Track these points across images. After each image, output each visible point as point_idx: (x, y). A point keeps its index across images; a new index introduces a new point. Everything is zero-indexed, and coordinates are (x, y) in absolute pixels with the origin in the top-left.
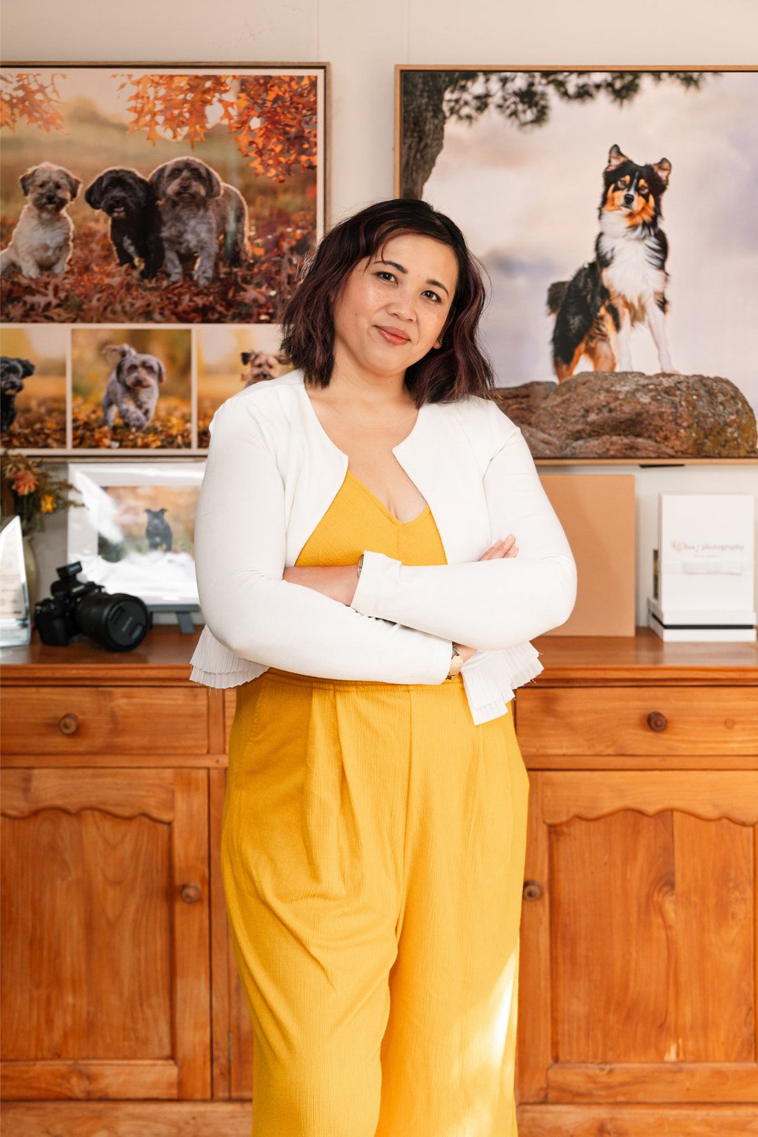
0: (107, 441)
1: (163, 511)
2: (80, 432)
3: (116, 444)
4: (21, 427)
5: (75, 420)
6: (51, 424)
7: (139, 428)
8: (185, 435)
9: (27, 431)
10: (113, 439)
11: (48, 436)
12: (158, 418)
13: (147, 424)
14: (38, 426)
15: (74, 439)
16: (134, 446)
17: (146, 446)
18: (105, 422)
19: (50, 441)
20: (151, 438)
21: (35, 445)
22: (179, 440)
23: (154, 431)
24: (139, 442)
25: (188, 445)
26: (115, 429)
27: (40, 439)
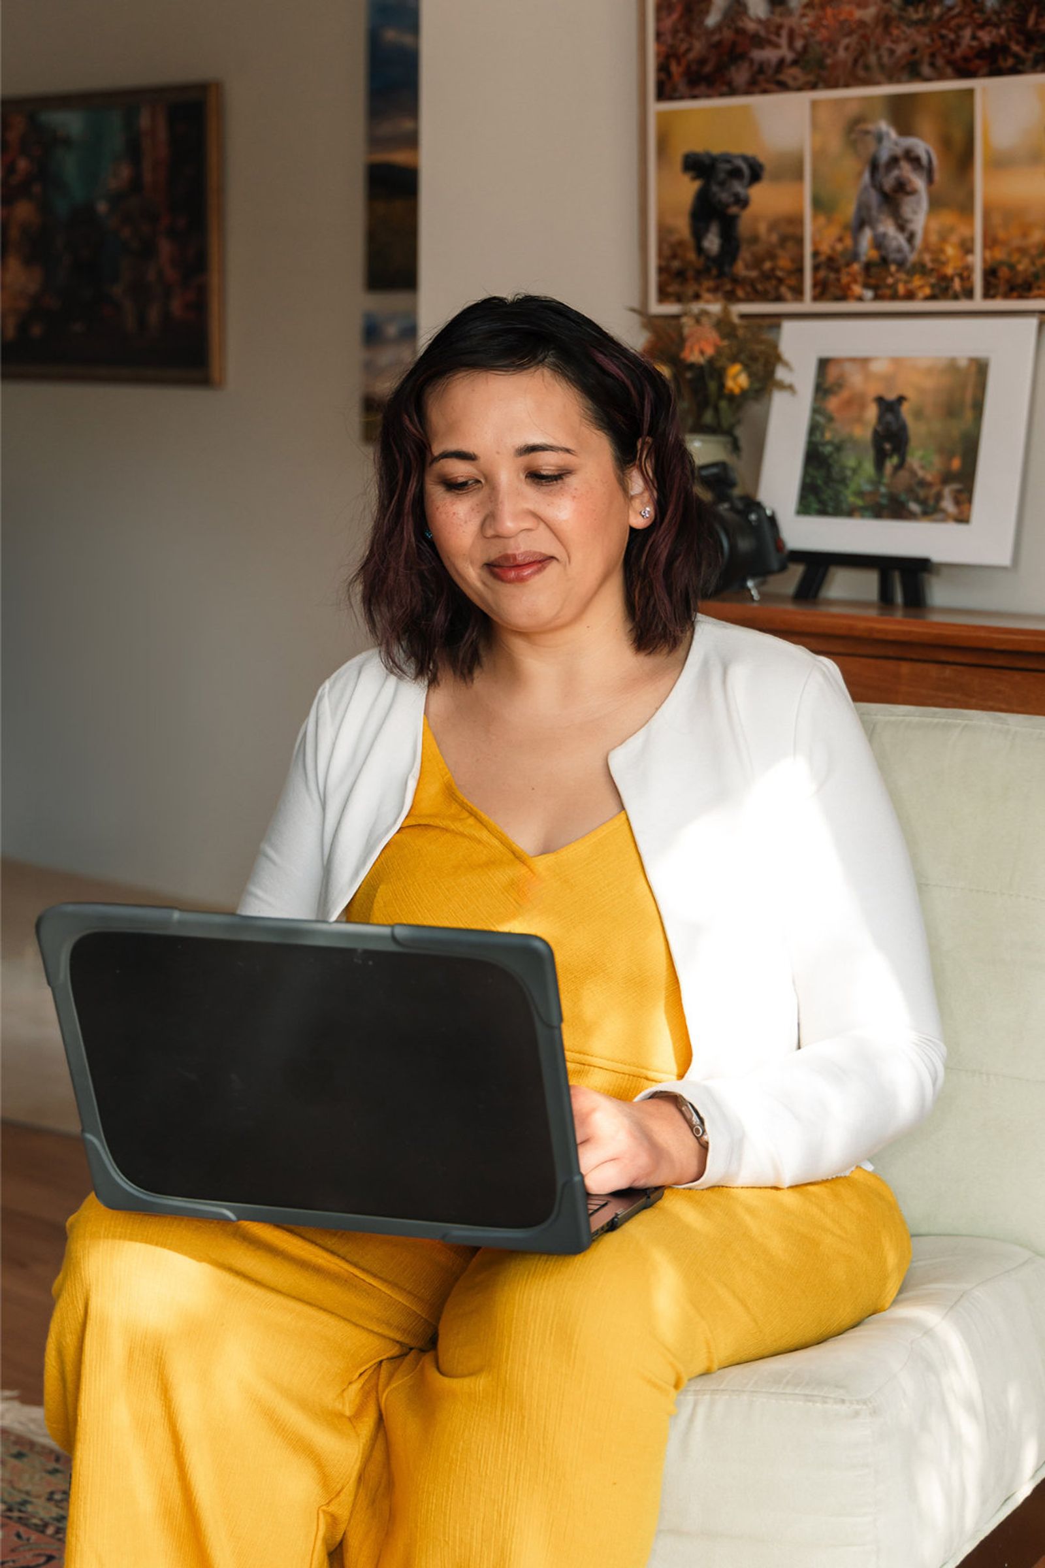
0: (857, 289)
1: (901, 399)
2: (822, 274)
3: (869, 294)
4: (747, 267)
5: (816, 254)
6: (784, 262)
7: (901, 264)
8: (965, 274)
9: (754, 274)
10: (866, 286)
11: (780, 281)
12: (927, 247)
13: (912, 258)
14: (767, 265)
15: (815, 285)
16: (894, 297)
17: (910, 296)
18: (855, 256)
19: (783, 290)
20: (917, 281)
21: (763, 297)
22: (957, 285)
23: (920, 269)
24: (901, 289)
25: (969, 294)
26: (868, 267)
27: (770, 285)
